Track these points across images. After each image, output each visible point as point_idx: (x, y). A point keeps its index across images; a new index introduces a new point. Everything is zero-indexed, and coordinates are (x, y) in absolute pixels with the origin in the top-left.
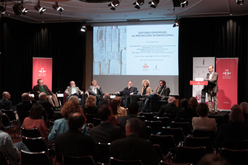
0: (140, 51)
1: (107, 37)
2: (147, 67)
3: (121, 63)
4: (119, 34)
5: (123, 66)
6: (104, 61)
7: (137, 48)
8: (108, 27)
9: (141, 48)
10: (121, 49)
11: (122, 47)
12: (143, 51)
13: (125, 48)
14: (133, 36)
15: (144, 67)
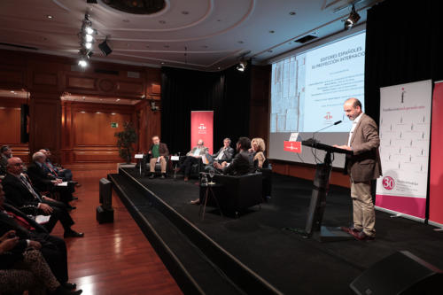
0: (321, 91)
1: (285, 75)
2: (330, 117)
3: (298, 113)
4: (298, 67)
5: (300, 119)
6: (281, 111)
7: (319, 86)
8: (286, 61)
9: (323, 85)
10: (299, 91)
12: (325, 89)
13: (303, 90)
14: (313, 67)
15: (326, 117)
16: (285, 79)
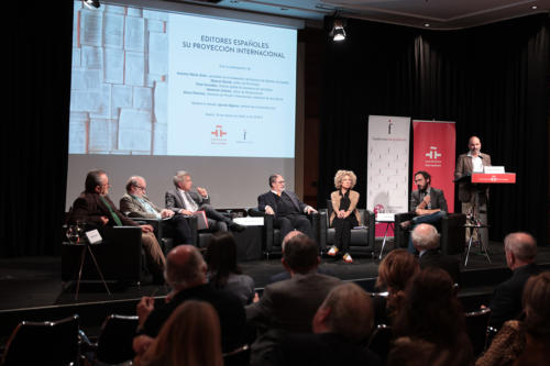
0: (203, 89)
1: (111, 37)
2: (222, 133)
3: (153, 120)
4: (147, 34)
5: (158, 131)
6: (101, 110)
7: (199, 80)
8: (112, 9)
9: (207, 80)
10: (152, 78)
11: (154, 75)
12: (211, 89)
13: (164, 78)
14: (185, 45)
15: (216, 133)
16: (112, 47)
